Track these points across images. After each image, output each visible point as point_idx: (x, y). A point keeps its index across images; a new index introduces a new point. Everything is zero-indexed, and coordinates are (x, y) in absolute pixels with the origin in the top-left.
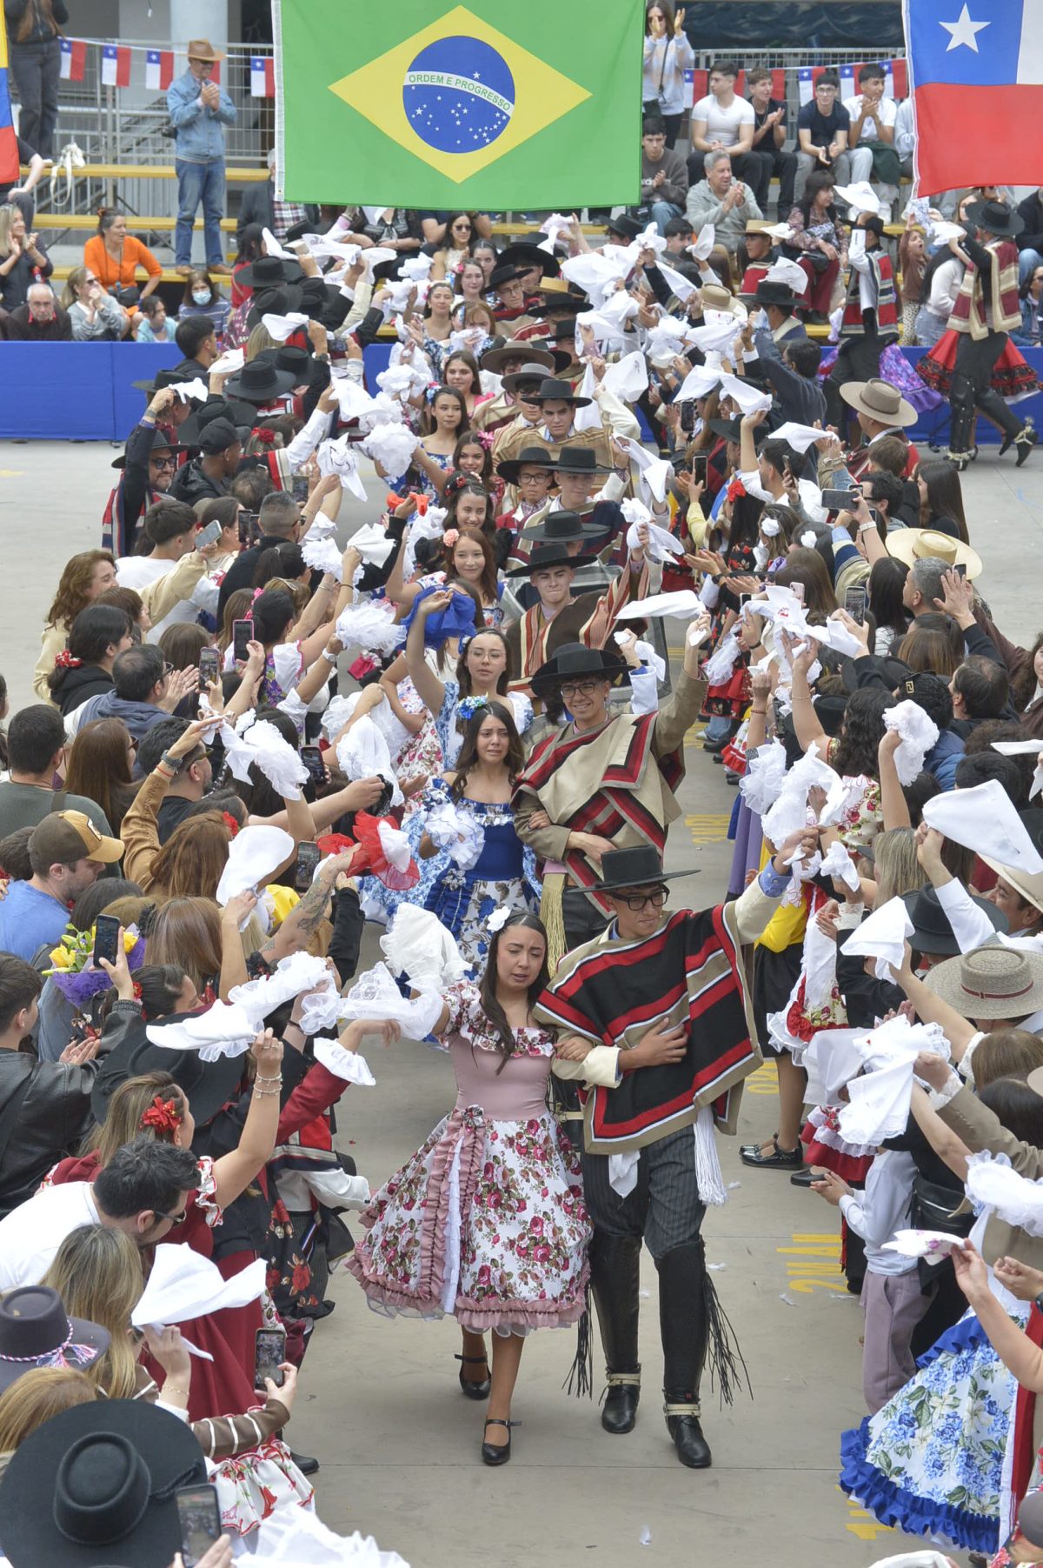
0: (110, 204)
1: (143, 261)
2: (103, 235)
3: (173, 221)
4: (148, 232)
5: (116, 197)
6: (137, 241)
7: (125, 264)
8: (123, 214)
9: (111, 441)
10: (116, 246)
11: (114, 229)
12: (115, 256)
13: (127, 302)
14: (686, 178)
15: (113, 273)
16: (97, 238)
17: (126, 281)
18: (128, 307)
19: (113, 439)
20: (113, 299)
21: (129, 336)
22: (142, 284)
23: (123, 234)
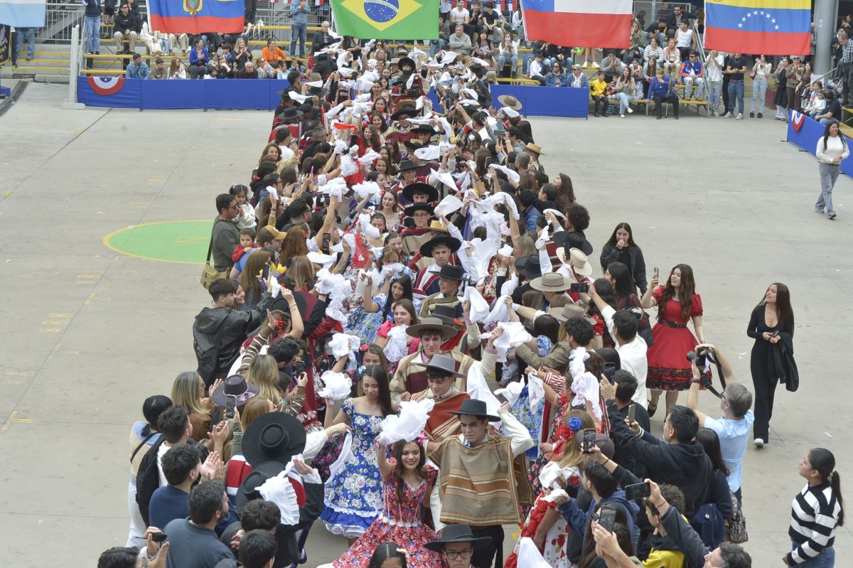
0: (271, 37)
1: (280, 55)
3: (290, 43)
5: (273, 36)
6: (279, 49)
7: (275, 55)
8: (274, 40)
10: (272, 50)
11: (272, 45)
12: (272, 53)
13: (275, 67)
14: (449, 32)
15: (271, 58)
16: (267, 47)
17: (275, 60)
18: (275, 69)
19: (270, 109)
20: (270, 66)
21: (275, 77)
22: (280, 62)
23: (274, 47)
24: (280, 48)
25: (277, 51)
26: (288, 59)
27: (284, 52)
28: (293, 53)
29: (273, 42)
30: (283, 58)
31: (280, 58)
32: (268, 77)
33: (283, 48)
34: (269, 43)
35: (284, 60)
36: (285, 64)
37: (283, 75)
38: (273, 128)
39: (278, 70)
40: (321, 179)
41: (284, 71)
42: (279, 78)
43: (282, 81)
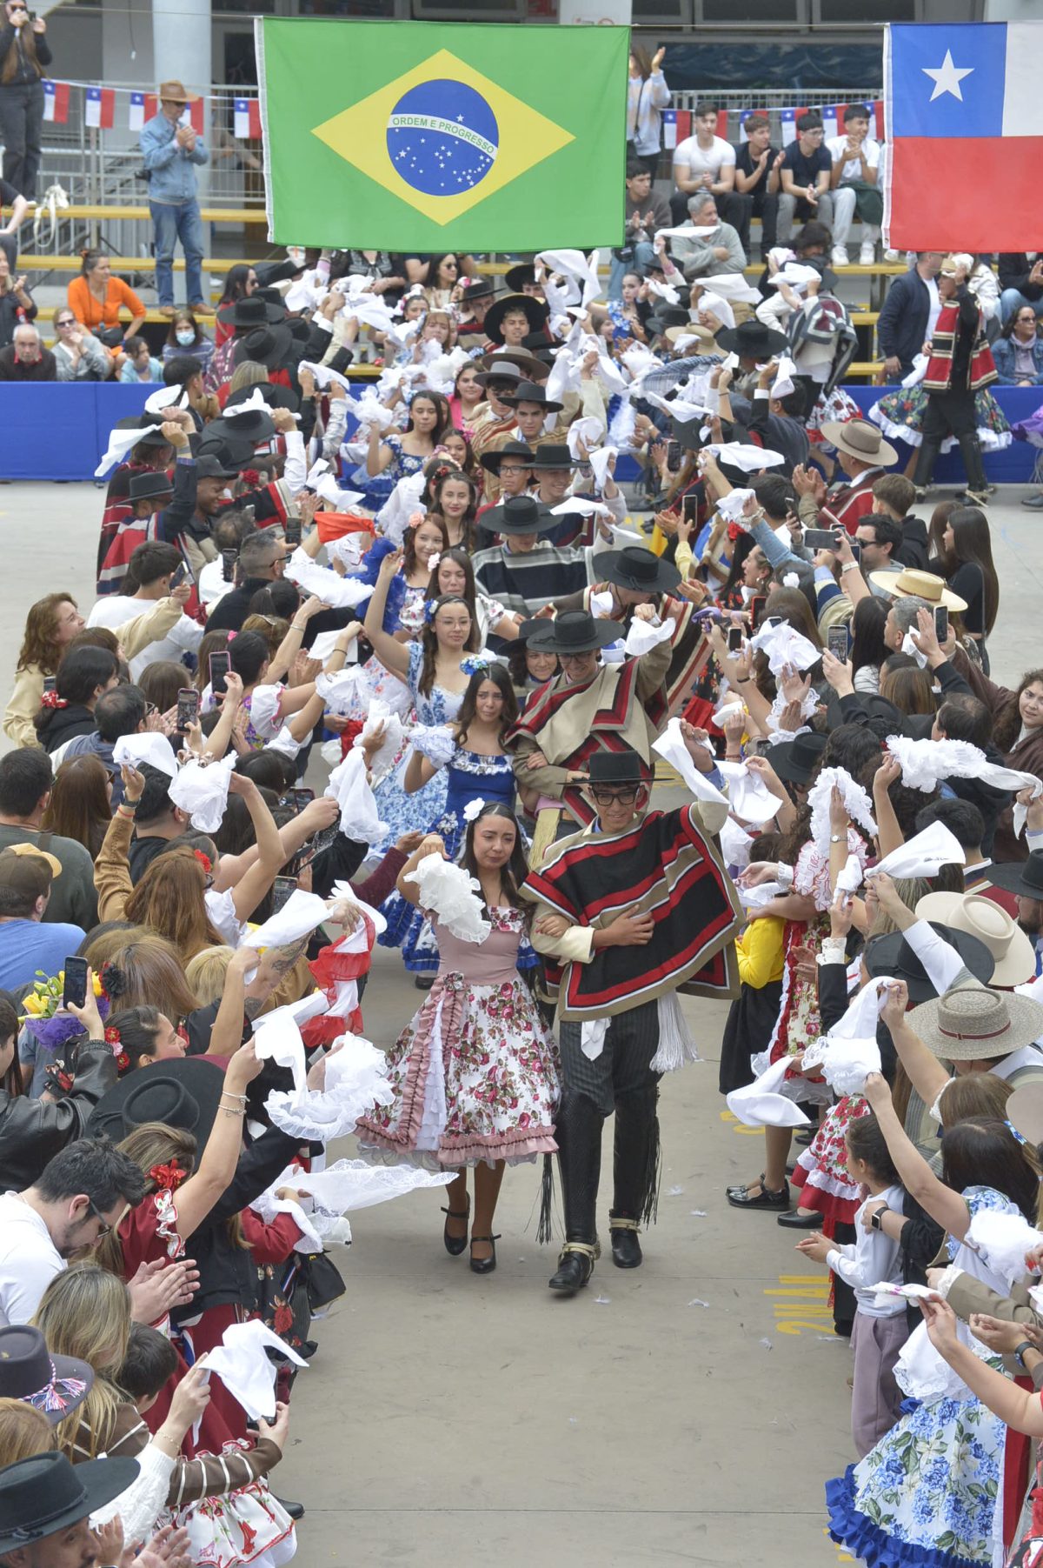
0: (94, 245)
1: (127, 302)
2: (86, 276)
5: (99, 238)
6: (121, 282)
7: (111, 306)
8: (105, 255)
9: (95, 481)
10: (100, 286)
11: (97, 270)
12: (98, 297)
13: (111, 342)
14: (669, 219)
15: (97, 313)
16: (81, 279)
17: (109, 321)
18: (112, 347)
20: (97, 340)
21: (112, 377)
22: (124, 325)
23: (107, 275)
24: (126, 279)
25: (116, 289)
26: (154, 315)
27: (140, 295)
28: (167, 297)
29: (102, 261)
30: (135, 312)
31: (125, 314)
32: (93, 375)
33: (137, 281)
34: (88, 265)
35: (138, 321)
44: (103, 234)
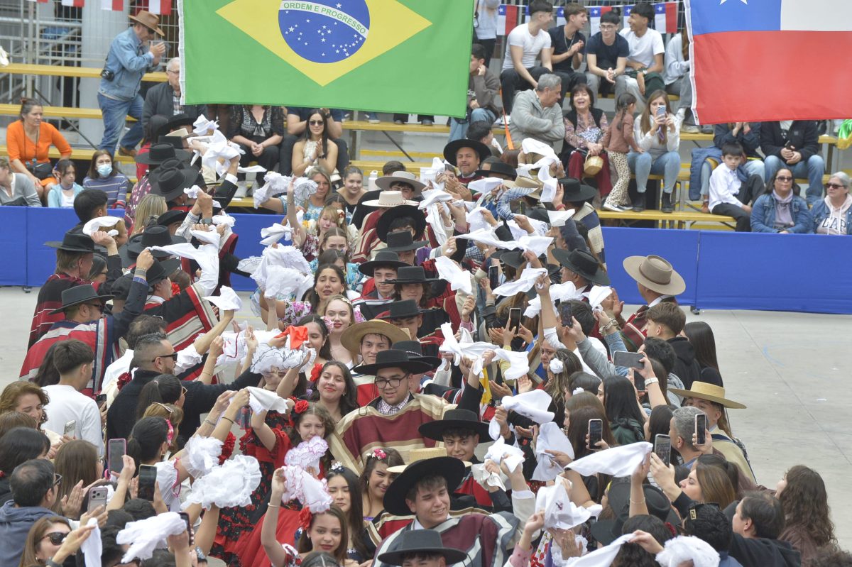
0: (29, 96)
1: (55, 142)
2: (23, 120)
4: (60, 118)
5: (34, 90)
6: (51, 127)
7: (41, 145)
8: (38, 104)
9: (23, 287)
10: (33, 130)
11: (30, 115)
12: (32, 138)
13: (42, 175)
15: (30, 151)
16: (18, 122)
17: (40, 158)
18: (42, 179)
19: (26, 286)
21: (44, 200)
22: (54, 161)
23: (39, 121)
24: (54, 123)
25: (47, 131)
26: (79, 153)
29: (36, 108)
30: (62, 152)
31: (54, 152)
32: (25, 200)
34: (25, 111)
35: (65, 157)
36: (71, 168)
37: (64, 198)
38: (34, 338)
39: (50, 183)
40: (163, 473)
41: (67, 187)
42: (52, 204)
43: (61, 212)
44: (37, 87)
